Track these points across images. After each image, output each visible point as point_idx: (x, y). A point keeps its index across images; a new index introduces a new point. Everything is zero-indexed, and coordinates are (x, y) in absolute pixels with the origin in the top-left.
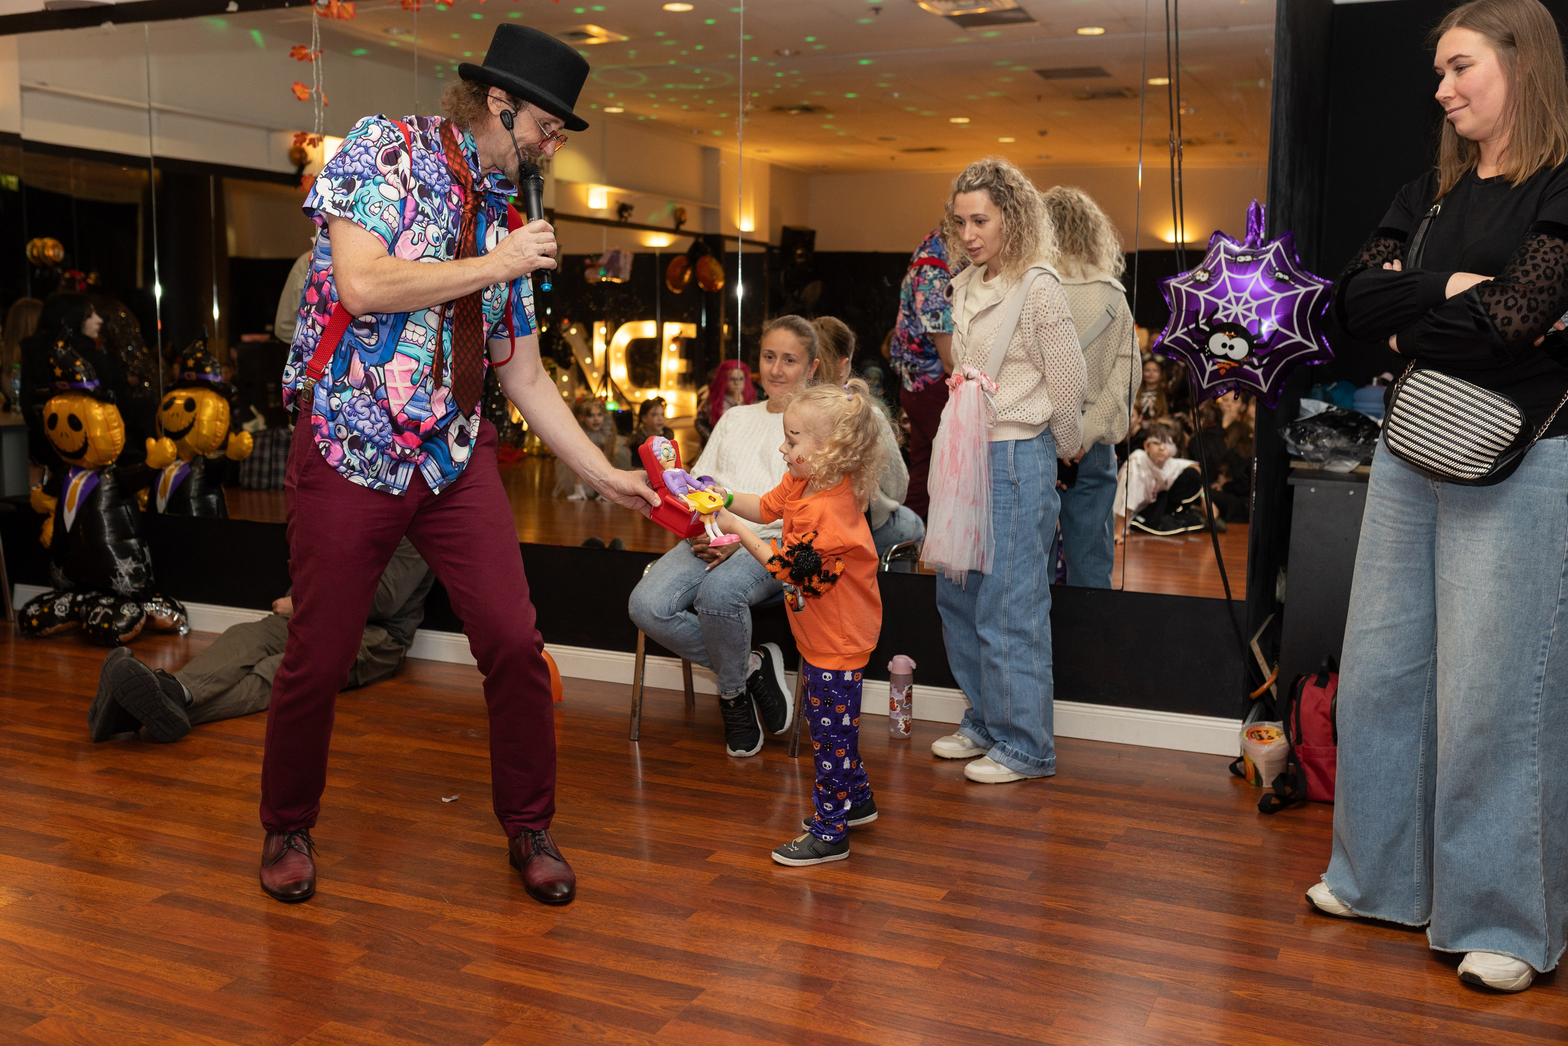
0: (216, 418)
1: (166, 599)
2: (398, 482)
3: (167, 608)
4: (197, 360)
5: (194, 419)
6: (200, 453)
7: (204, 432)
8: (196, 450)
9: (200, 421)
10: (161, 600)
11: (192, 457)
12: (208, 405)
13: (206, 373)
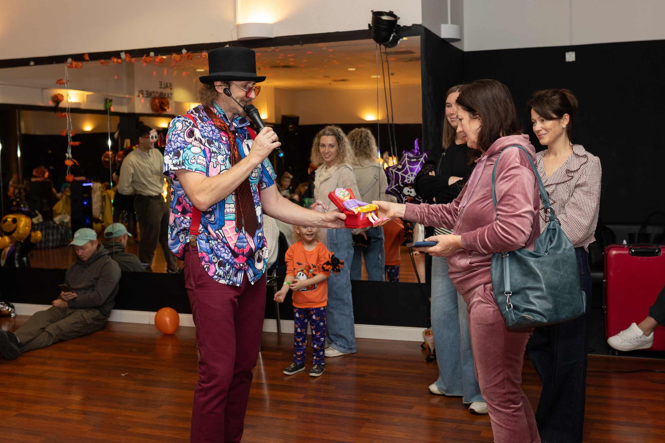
0: (26, 225)
1: (6, 303)
2: (238, 280)
3: (6, 306)
4: (17, 202)
5: (16, 227)
6: (19, 240)
7: (21, 232)
8: (17, 239)
9: (19, 227)
10: (3, 303)
11: (16, 243)
12: (22, 220)
13: (21, 207)
